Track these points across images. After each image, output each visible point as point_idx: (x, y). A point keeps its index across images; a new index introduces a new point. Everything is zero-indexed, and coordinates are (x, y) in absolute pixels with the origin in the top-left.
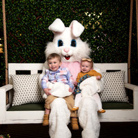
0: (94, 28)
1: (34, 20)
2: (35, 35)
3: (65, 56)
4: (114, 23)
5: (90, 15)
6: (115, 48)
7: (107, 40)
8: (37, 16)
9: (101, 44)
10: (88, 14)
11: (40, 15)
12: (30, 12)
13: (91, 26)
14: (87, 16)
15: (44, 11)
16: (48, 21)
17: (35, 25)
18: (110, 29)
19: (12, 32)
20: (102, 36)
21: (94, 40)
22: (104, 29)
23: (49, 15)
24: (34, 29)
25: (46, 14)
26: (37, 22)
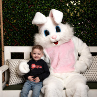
0: (78, 15)
1: (26, 9)
3: (54, 43)
5: (75, 4)
7: (90, 26)
8: (29, 5)
9: (85, 30)
11: (32, 4)
12: (23, 2)
13: (77, 14)
14: (73, 5)
15: (35, 1)
16: (38, 9)
17: (27, 13)
18: (93, 16)
19: (7, 18)
21: (78, 26)
22: (88, 16)
23: (40, 4)
24: (27, 16)
25: (37, 3)
26: (29, 10)
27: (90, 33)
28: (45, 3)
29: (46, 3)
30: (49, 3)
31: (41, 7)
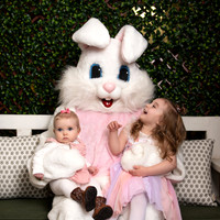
0: (152, 41)
1: (26, 24)
2: (28, 55)
4: (195, 31)
5: (143, 15)
6: (195, 84)
7: (180, 67)
8: (32, 16)
9: (167, 77)
10: (140, 13)
11: (40, 13)
12: (19, 8)
14: (138, 17)
15: (47, 6)
16: (55, 26)
17: (28, 34)
18: (185, 44)
20: (168, 59)
22: (174, 43)
23: (58, 14)
24: (26, 43)
25: (52, 12)
26: (32, 28)
27: (179, 84)
28: (71, 11)
29: (74, 12)
30: (79, 11)
31: (60, 21)
